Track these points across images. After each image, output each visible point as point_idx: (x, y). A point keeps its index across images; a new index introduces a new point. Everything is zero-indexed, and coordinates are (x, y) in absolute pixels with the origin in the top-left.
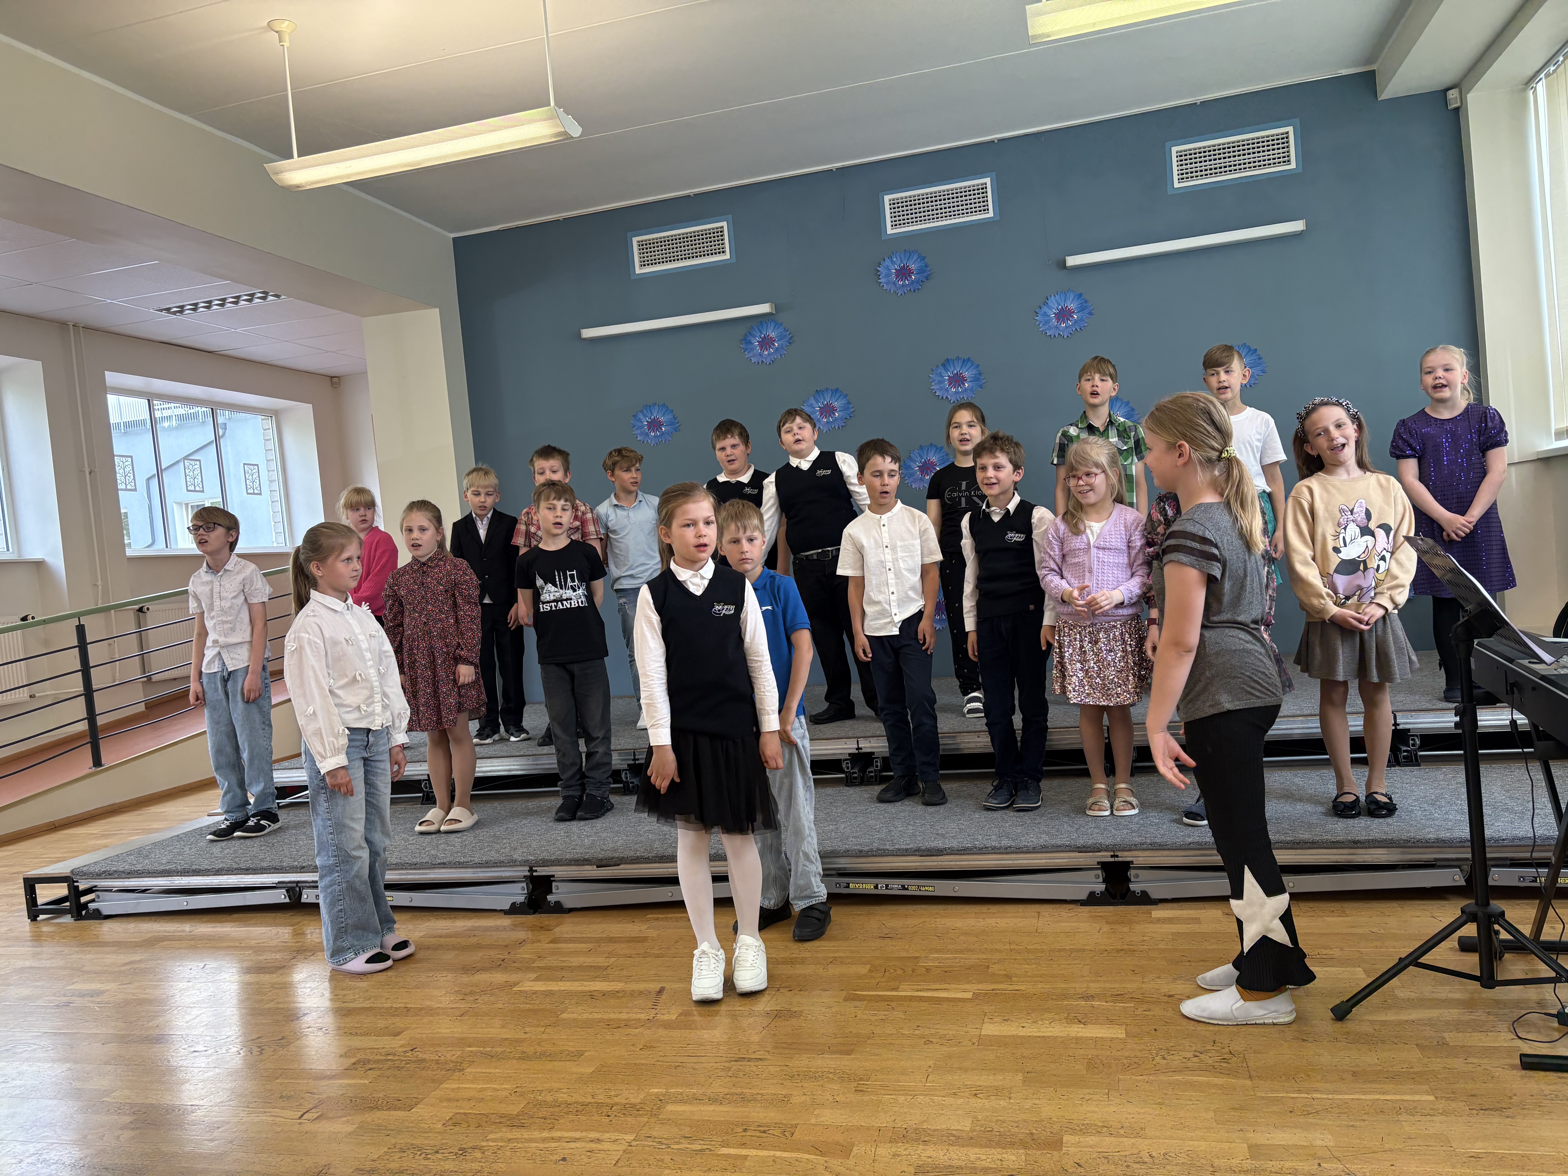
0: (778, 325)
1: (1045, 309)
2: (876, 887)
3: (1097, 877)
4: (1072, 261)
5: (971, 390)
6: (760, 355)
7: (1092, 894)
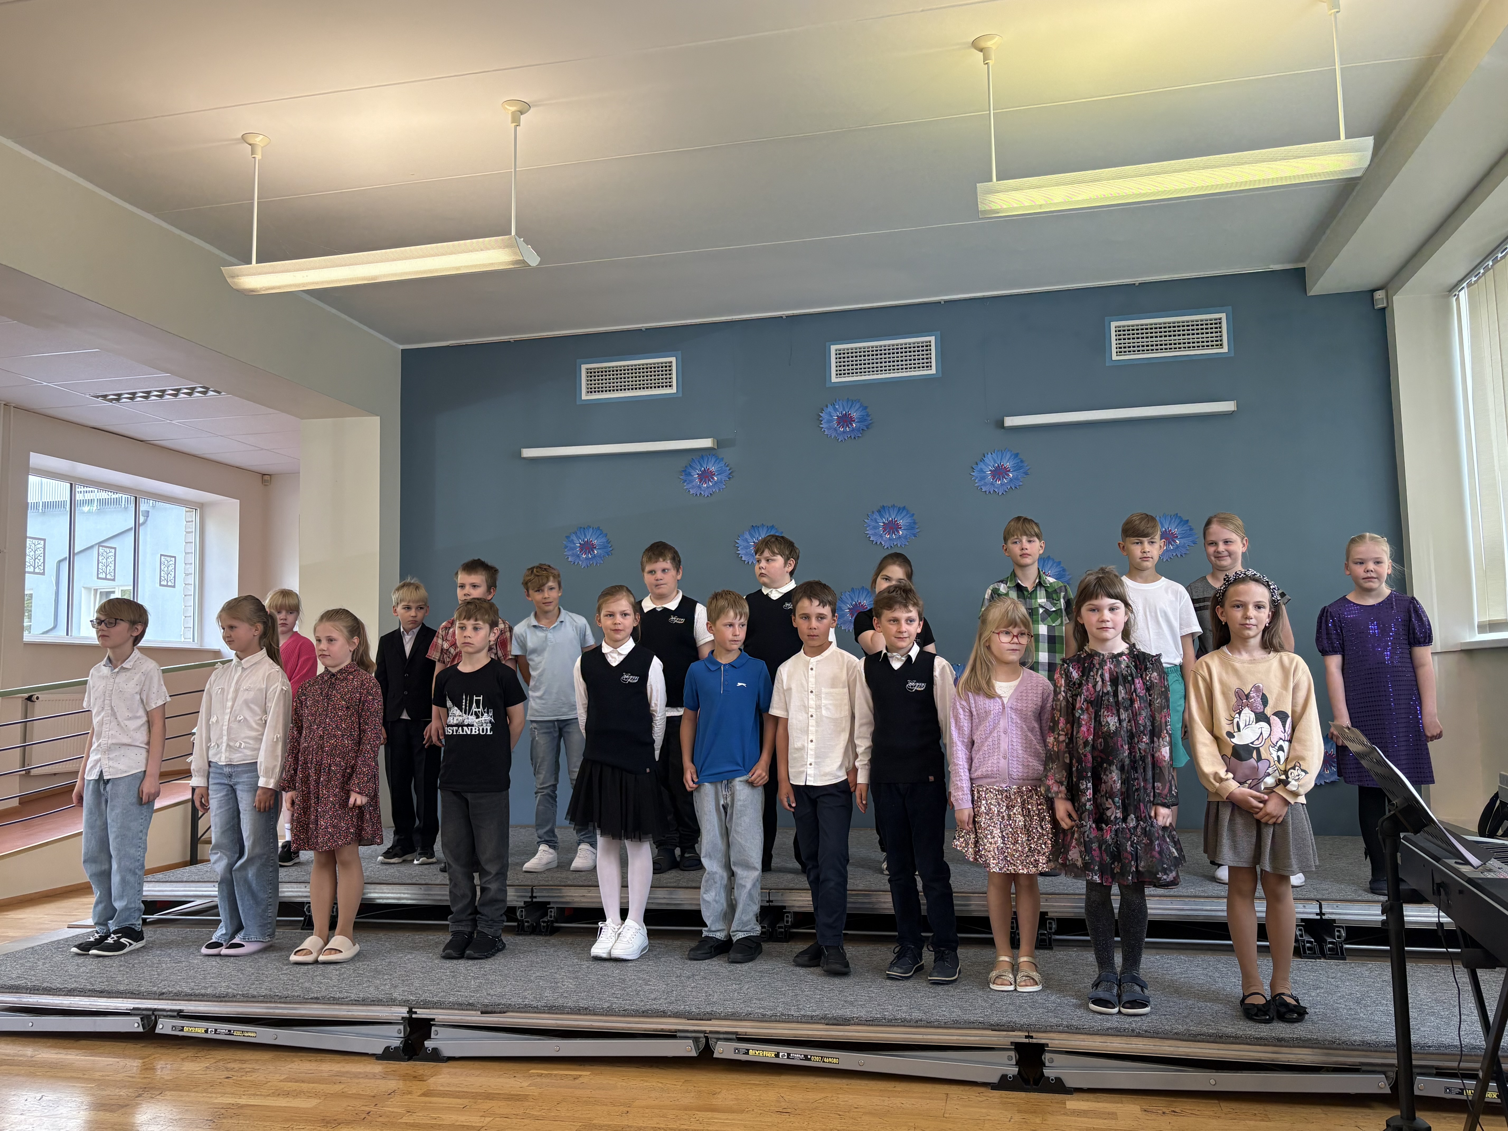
0: (718, 459)
1: (982, 465)
2: (777, 1056)
3: (1010, 1058)
4: (1011, 421)
5: (905, 537)
6: (699, 487)
7: (1004, 1077)
